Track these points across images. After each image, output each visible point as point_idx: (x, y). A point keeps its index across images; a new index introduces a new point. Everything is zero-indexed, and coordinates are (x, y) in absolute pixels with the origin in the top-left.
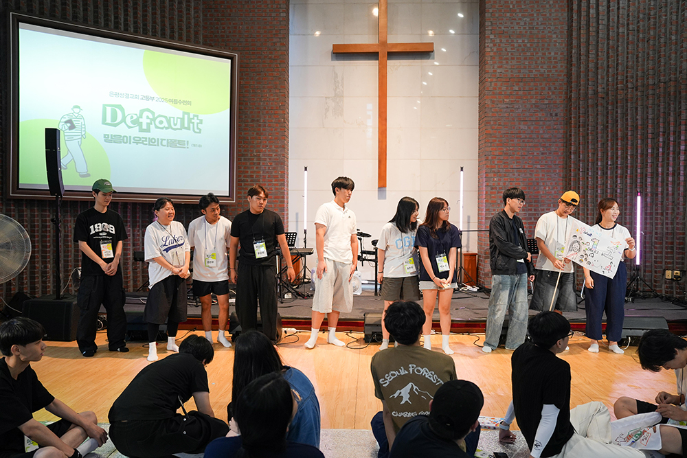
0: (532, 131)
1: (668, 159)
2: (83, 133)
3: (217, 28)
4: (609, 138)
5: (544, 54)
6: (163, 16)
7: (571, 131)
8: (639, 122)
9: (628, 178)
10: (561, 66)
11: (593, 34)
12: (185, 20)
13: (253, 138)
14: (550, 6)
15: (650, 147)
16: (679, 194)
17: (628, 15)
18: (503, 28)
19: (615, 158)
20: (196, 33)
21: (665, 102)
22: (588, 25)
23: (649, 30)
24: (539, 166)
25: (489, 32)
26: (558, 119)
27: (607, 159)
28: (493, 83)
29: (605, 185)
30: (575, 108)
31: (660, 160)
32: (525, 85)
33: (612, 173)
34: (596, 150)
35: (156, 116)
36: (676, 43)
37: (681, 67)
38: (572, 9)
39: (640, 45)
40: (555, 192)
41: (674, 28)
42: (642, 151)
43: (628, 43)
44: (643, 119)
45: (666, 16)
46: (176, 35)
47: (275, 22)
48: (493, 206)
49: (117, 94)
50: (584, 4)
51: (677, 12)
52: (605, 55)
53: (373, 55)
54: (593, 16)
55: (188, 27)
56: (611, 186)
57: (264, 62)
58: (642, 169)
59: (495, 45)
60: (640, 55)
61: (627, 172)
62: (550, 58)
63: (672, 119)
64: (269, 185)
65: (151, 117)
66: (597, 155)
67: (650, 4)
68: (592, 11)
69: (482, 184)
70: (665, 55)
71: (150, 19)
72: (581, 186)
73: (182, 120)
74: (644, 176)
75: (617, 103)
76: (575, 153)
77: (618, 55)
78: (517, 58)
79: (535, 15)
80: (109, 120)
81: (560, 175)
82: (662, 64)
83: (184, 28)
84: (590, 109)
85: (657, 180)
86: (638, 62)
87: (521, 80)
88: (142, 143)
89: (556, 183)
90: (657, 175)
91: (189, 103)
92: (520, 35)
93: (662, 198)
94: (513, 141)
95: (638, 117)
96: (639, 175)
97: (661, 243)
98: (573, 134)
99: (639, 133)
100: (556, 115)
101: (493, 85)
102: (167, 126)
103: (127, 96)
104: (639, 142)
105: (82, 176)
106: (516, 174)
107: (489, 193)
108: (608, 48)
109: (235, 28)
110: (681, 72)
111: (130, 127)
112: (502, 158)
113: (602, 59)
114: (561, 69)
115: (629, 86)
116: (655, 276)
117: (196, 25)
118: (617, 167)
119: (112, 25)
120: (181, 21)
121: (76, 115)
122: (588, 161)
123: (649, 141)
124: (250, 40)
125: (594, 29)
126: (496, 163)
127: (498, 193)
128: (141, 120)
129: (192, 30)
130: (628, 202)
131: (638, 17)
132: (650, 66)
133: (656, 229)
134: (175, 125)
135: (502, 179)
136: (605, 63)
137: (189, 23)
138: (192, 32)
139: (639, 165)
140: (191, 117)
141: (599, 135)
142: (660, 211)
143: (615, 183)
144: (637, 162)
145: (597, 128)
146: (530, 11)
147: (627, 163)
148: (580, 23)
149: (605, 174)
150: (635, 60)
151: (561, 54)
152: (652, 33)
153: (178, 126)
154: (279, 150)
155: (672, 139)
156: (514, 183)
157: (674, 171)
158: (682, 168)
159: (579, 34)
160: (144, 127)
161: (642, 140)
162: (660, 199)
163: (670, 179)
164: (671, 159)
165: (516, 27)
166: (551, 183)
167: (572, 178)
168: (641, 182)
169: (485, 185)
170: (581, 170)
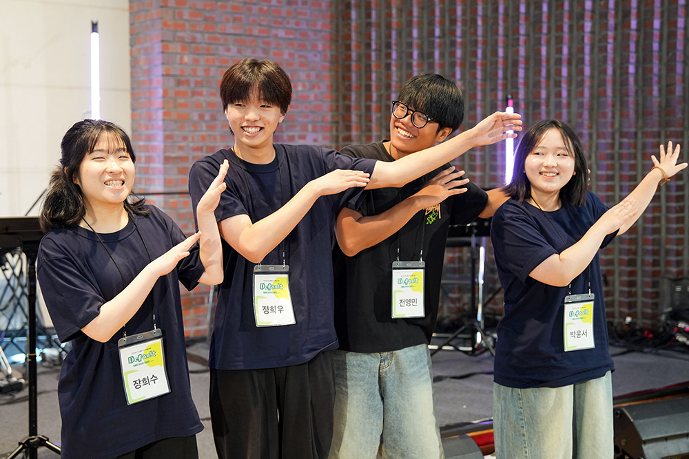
1: (560, 28)
9: (479, 68)
16: (581, 105)
19: (447, 23)
24: (281, 33)
27: (432, 24)
31: (545, 30)
33: (442, 55)
40: (316, 97)
42: (506, 9)
48: (182, 128)
58: (506, 47)
61: (475, 54)
66: (410, 13)
69: (148, 72)
72: (374, 84)
74: (511, 64)
76: (358, 6)
81: (325, 56)
85: (538, 72)
89: (317, 76)
90: (538, 62)
96: (500, 60)
106: (234, 49)
107: (171, 93)
118: (453, 44)
122: (389, 26)
126: (186, 16)
127: (194, 94)
135: (202, 60)
139: (501, 39)
144: (496, 33)
147: (475, 33)
157: (570, 53)
158: (587, 49)
163: (565, 71)
164: (566, 28)
166: (308, 76)
167: (354, 64)
168: (505, 78)
169: (158, 71)
170: (374, 47)
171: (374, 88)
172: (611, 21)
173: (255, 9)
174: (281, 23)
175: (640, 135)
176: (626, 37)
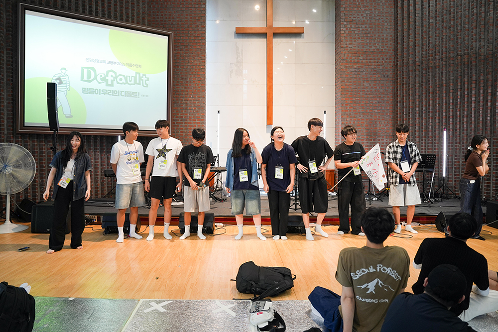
0: (372, 87)
1: (464, 106)
2: (68, 87)
3: (158, 15)
4: (424, 92)
5: (379, 36)
6: (121, 7)
7: (397, 87)
8: (444, 82)
9: (437, 119)
10: (391, 44)
11: (412, 23)
12: (136, 9)
13: (183, 91)
14: (383, 4)
15: (451, 98)
17: (436, 11)
18: (352, 18)
19: (428, 106)
20: (143, 18)
21: (461, 69)
22: (409, 17)
23: (450, 21)
24: (376, 111)
25: (343, 20)
26: (388, 79)
27: (422, 106)
28: (346, 55)
29: (421, 123)
30: (400, 72)
31: (459, 107)
32: (367, 56)
33: (426, 115)
34: (414, 100)
35: (117, 75)
36: (468, 30)
37: (472, 46)
38: (397, 6)
39: (444, 31)
40: (388, 128)
41: (467, 20)
42: (446, 101)
43: (436, 29)
44: (446, 80)
45: (461, 12)
46: (130, 19)
47: (198, 12)
49: (91, 60)
50: (405, 3)
51: (469, 10)
52: (420, 37)
53: (263, 35)
54: (412, 10)
55: (138, 15)
56: (425, 124)
57: (190, 39)
58: (446, 113)
59: (347, 29)
60: (444, 37)
61: (436, 115)
62: (383, 39)
63: (466, 80)
64: (193, 123)
65: (114, 76)
66: (416, 104)
67: (450, 4)
68: (411, 8)
69: (339, 123)
70: (461, 38)
71: (112, 9)
73: (135, 78)
74: (447, 118)
75: (429, 69)
76: (400, 102)
77: (429, 37)
78: (362, 38)
79: (373, 10)
80: (85, 78)
81: (390, 116)
82: (459, 43)
83: (135, 15)
84: (410, 73)
85: (457, 120)
86: (443, 42)
87: (364, 53)
88: (108, 94)
89: (388, 122)
90: (457, 117)
91: (140, 66)
92: (364, 23)
93: (460, 132)
94: (359, 93)
95: (443, 78)
96: (444, 117)
97: (459, 162)
98: (399, 89)
99: (444, 89)
100: (388, 76)
101: (346, 56)
102: (125, 82)
103: (98, 61)
104: (444, 95)
105: (67, 117)
106: (362, 116)
108: (422, 33)
109: (170, 15)
110: (472, 49)
111: (99, 83)
112: (352, 105)
113: (418, 39)
114: (390, 46)
115: (437, 58)
116: (455, 184)
117: (143, 13)
118: (429, 112)
119: (87, 12)
120: (133, 10)
121: (63, 74)
122: (409, 108)
123: (451, 94)
124: (180, 23)
125: (413, 20)
126: (348, 108)
128: (107, 78)
129: (141, 16)
130: (437, 135)
131: (443, 12)
132: (451, 44)
133: (456, 153)
134: (130, 81)
135: (353, 119)
136: (420, 42)
137: (139, 11)
138: (141, 18)
139: (444, 110)
140: (141, 76)
141: (417, 90)
142: (458, 141)
143: (427, 123)
144: (443, 108)
145: (415, 86)
146: (369, 7)
147: (436, 109)
148: (403, 16)
149: (420, 116)
150: (441, 41)
151: (390, 36)
152: (452, 23)
153: (132, 82)
154: (201, 99)
155: (466, 93)
156: (360, 122)
157: (467, 114)
158: (473, 113)
159: (403, 23)
160: (110, 83)
161: (446, 94)
162: (458, 133)
163: (465, 119)
164: (466, 106)
165: (361, 17)
166: (384, 122)
167: (399, 119)
168: (446, 122)
169: (341, 123)
170: (405, 113)
172: (481, 104)
174: (376, 108)
175: (492, 139)
176: (487, 108)
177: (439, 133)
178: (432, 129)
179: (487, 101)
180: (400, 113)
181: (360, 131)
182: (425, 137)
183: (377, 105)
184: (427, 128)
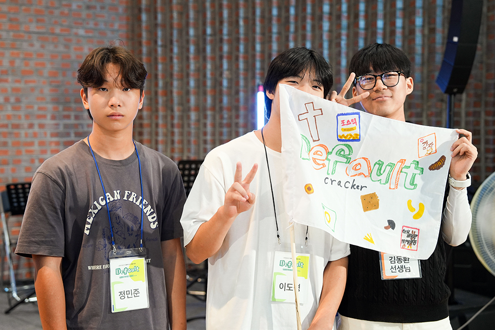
1: (304, 28)
9: (241, 60)
15: (275, 5)
19: (217, 24)
24: (81, 32)
27: (204, 24)
29: (201, 71)
31: (292, 29)
33: (213, 50)
34: (184, 6)
42: (263, 12)
56: (212, 74)
58: (263, 43)
61: (238, 49)
66: (188, 16)
72: (160, 73)
76: (148, 10)
96: (258, 54)
106: (37, 45)
118: (221, 40)
122: (171, 27)
130: (241, 104)
135: (8, 53)
139: (258, 37)
143: (218, 69)
144: (254, 31)
147: (238, 32)
149: (200, 51)
158: (326, 45)
164: (309, 27)
167: (144, 57)
168: (262, 68)
170: (160, 43)
171: (160, 77)
172: (344, 22)
173: (57, 12)
174: (81, 24)
177: (246, 99)
178: (229, 88)
179: (357, 16)
180: (148, 43)
181: (33, 89)
182: (213, 108)
183: (84, 13)
184: (217, 83)
